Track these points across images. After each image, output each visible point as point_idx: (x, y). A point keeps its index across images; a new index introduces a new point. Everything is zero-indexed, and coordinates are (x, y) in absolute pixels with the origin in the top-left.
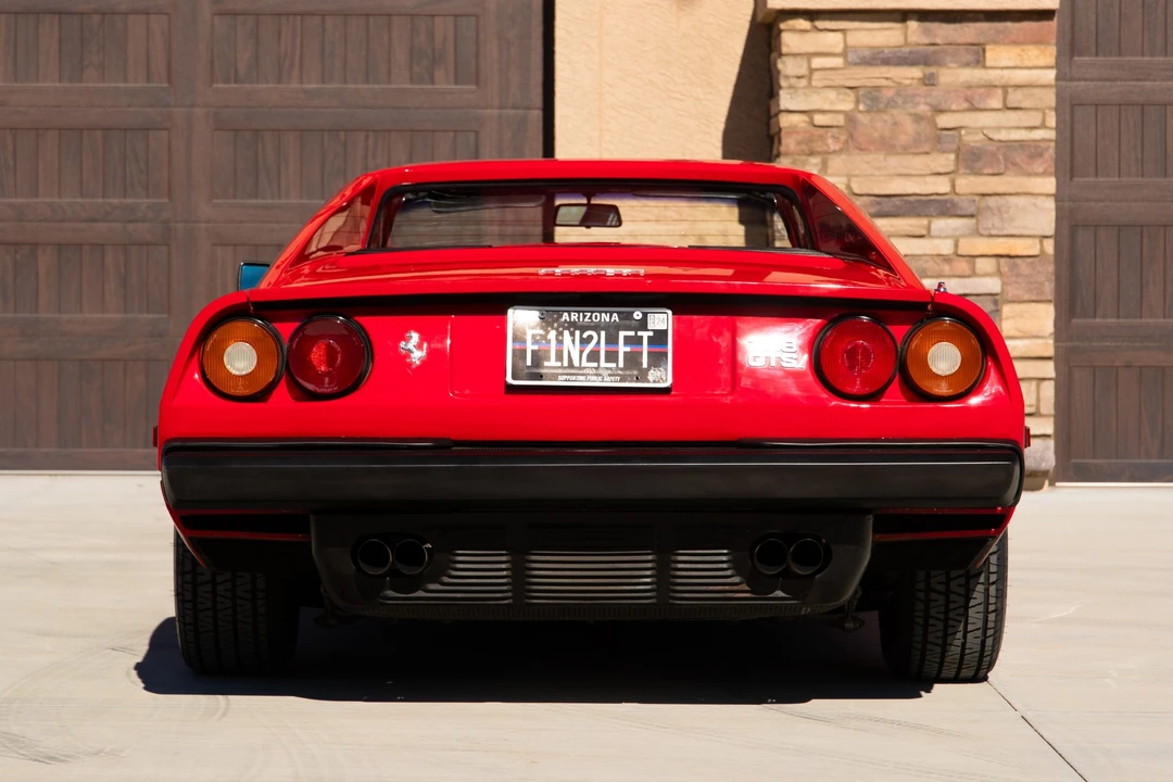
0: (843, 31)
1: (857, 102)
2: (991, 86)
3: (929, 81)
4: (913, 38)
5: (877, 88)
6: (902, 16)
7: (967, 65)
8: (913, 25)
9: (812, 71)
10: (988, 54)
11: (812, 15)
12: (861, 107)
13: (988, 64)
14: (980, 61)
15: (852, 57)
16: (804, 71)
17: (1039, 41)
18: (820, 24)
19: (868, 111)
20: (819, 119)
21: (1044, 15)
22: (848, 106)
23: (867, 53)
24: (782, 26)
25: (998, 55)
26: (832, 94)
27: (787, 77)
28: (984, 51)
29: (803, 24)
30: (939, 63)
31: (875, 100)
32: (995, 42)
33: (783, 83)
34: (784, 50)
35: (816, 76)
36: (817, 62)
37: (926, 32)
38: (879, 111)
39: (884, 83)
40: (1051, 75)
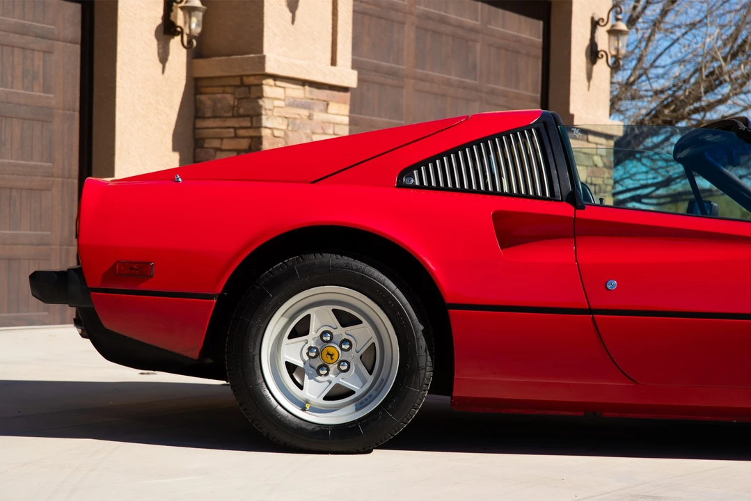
0: (284, 88)
1: (288, 125)
2: (330, 123)
3: (310, 117)
4: (308, 95)
5: (295, 119)
6: (304, 83)
7: (321, 111)
8: (307, 87)
9: (274, 107)
10: (330, 107)
11: (275, 77)
12: (290, 128)
13: (329, 111)
14: (326, 111)
15: (287, 102)
16: (271, 107)
17: (345, 103)
18: (278, 83)
19: (292, 131)
20: (277, 133)
21: (345, 89)
22: (284, 127)
23: (291, 100)
24: (264, 82)
25: (333, 107)
26: (280, 120)
27: (266, 109)
28: (328, 104)
29: (271, 81)
30: (313, 109)
31: (294, 124)
32: (332, 101)
33: (263, 112)
34: (265, 95)
35: (276, 110)
36: (277, 103)
37: (311, 93)
38: (296, 131)
39: (297, 116)
40: (346, 120)
